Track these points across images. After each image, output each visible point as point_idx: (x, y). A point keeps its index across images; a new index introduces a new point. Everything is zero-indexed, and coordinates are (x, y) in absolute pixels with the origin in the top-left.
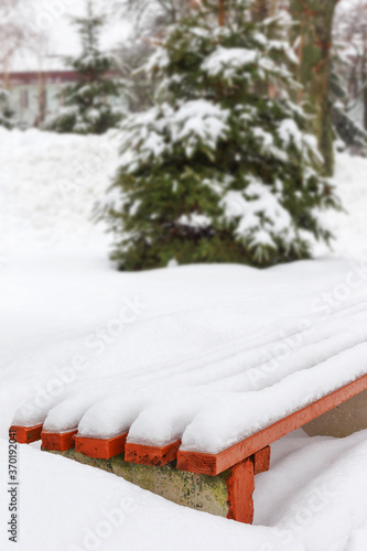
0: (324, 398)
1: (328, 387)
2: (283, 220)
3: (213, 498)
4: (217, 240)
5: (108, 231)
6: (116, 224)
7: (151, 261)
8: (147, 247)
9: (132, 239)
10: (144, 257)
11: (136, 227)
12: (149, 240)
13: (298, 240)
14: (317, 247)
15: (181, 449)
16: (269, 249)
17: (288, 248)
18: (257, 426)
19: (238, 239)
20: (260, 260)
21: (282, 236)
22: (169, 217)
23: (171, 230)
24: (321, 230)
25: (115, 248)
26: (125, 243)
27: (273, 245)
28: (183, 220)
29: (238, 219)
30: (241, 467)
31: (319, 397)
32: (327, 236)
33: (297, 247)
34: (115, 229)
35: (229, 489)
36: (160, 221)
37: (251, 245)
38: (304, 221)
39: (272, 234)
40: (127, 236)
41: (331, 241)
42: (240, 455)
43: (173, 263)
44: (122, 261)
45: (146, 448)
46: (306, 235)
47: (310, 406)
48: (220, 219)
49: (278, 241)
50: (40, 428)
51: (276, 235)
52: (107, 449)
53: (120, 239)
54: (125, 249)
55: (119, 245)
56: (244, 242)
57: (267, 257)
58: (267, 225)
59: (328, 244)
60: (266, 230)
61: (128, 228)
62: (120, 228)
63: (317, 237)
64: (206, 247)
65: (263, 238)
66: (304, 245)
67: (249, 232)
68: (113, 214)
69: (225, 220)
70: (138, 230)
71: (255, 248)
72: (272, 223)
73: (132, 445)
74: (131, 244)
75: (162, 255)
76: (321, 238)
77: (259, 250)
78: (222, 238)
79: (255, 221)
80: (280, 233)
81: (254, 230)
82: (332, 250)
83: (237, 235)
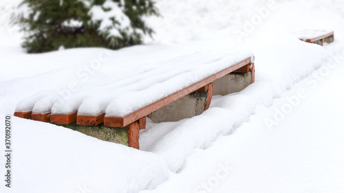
0: (169, 96)
1: (171, 91)
2: (125, 22)
3: (120, 140)
4: (87, 35)
5: (20, 31)
6: (25, 26)
7: (48, 48)
8: (44, 40)
9: (35, 35)
10: (43, 45)
11: (38, 28)
12: (45, 36)
13: (135, 33)
14: (146, 38)
15: (106, 116)
16: (118, 39)
17: (129, 38)
18: (140, 106)
19: (100, 33)
20: (114, 45)
21: (126, 31)
22: (58, 21)
23: (59, 30)
24: (147, 28)
25: (25, 40)
26: (31, 37)
27: (120, 36)
28: (66, 23)
29: (99, 22)
30: (133, 125)
31: (166, 96)
32: (150, 31)
33: (134, 37)
34: (24, 29)
35: (129, 136)
36: (52, 24)
37: (108, 37)
38: (137, 23)
39: (119, 30)
40: (32, 33)
41: (153, 34)
42: (133, 119)
43: (62, 48)
44: (30, 48)
45: (87, 117)
46: (139, 31)
47: (163, 99)
48: (89, 23)
49: (123, 34)
50: (31, 112)
51: (122, 30)
52: (67, 119)
53: (28, 34)
54: (31, 41)
55: (27, 39)
56: (104, 36)
57: (117, 44)
58: (117, 25)
59: (151, 36)
60: (116, 28)
61: (33, 28)
62: (28, 28)
63: (144, 32)
64: (80, 39)
65: (115, 33)
66: (138, 36)
67: (106, 30)
68: (22, 20)
69: (92, 22)
70: (39, 29)
71: (110, 39)
72: (119, 24)
73: (80, 116)
74: (34, 38)
75: (54, 44)
76: (147, 33)
77: (113, 40)
78: (90, 33)
79: (110, 23)
80: (124, 29)
81: (109, 28)
82: (153, 40)
83: (99, 31)
